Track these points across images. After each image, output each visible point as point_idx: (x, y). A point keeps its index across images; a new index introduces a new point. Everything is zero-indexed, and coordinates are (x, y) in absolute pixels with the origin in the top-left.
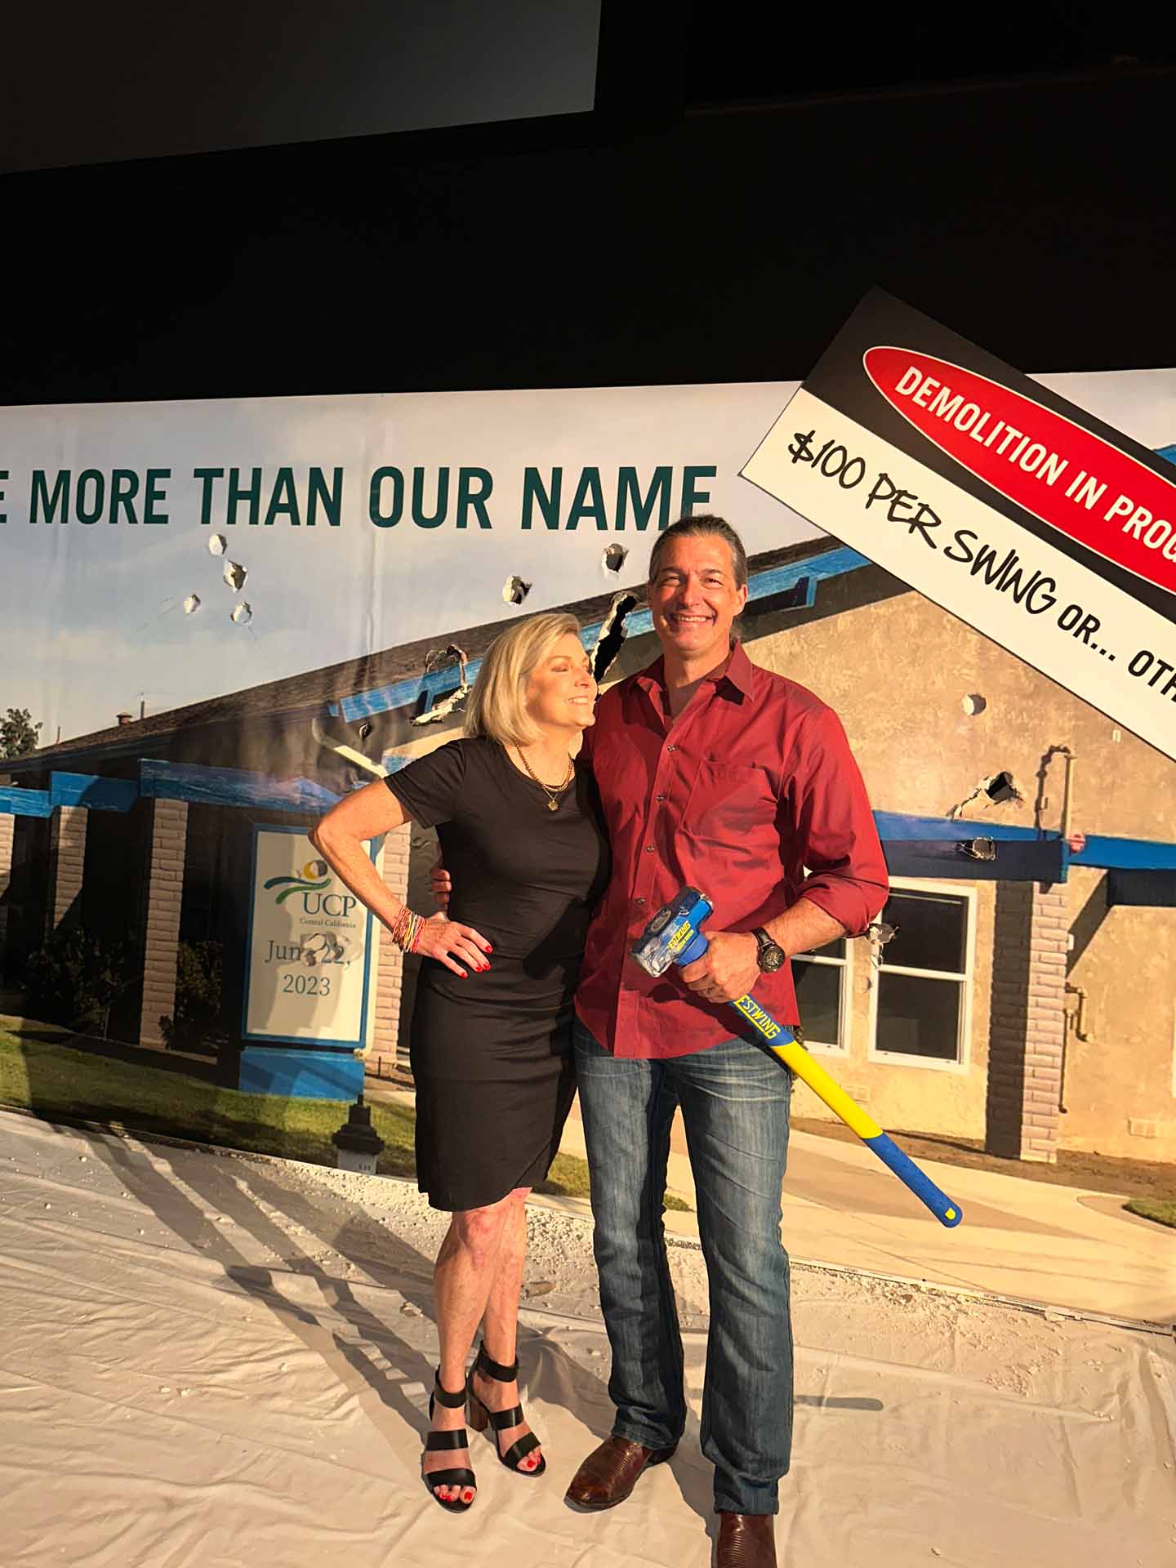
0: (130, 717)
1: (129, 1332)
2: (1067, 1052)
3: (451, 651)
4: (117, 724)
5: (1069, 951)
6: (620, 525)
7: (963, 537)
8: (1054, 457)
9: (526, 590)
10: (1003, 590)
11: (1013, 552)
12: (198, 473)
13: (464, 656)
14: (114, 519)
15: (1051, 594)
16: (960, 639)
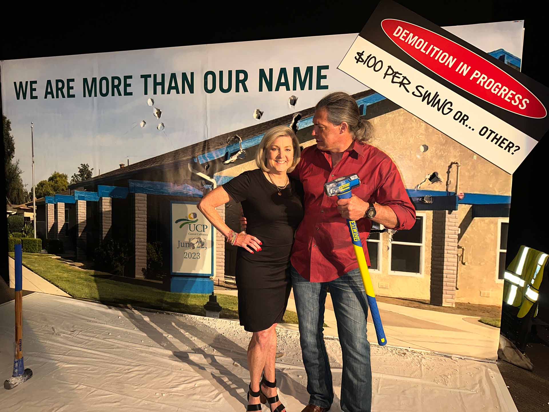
0: (124, 165)
1: (143, 375)
2: (458, 268)
3: (236, 137)
4: (120, 168)
5: (459, 234)
6: (295, 89)
7: (419, 88)
8: (451, 57)
9: (262, 114)
10: (434, 107)
11: (437, 93)
12: (142, 76)
13: (241, 139)
14: (113, 94)
15: (451, 108)
16: (418, 125)
